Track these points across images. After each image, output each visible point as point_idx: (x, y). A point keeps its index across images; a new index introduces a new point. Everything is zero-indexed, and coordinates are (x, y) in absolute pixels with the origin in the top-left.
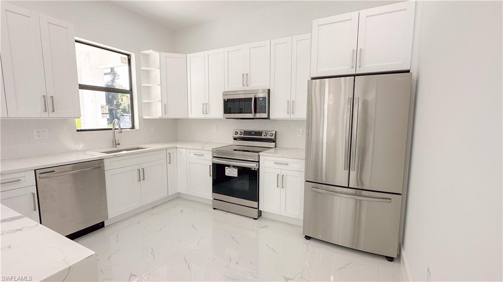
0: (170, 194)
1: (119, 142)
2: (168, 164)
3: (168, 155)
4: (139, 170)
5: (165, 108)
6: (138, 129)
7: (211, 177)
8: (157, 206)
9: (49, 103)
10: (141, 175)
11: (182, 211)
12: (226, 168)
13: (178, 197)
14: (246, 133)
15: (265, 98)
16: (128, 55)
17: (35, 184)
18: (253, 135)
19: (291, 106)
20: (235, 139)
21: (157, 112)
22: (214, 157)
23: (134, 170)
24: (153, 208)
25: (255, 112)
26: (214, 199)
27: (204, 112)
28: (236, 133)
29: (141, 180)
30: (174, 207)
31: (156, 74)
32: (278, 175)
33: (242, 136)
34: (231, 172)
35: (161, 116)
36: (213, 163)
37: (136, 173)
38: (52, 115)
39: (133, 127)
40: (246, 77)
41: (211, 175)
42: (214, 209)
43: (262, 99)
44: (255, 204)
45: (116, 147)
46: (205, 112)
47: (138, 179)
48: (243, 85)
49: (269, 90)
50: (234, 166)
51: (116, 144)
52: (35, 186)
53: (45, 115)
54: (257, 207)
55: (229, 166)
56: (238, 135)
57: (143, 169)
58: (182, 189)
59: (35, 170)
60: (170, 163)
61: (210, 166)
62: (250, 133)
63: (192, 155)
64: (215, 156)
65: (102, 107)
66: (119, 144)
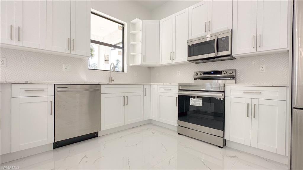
0: (144, 120)
1: (114, 79)
2: (144, 96)
3: (145, 89)
4: (124, 97)
5: (144, 58)
6: (126, 72)
7: (177, 107)
8: (135, 127)
9: (71, 44)
10: (126, 101)
11: (153, 133)
12: (191, 99)
13: (150, 122)
15: (228, 37)
16: (123, 25)
17: (54, 95)
18: (212, 74)
19: (257, 40)
20: (195, 79)
21: (139, 61)
22: (180, 90)
23: (121, 97)
24: (132, 128)
25: (218, 51)
26: (179, 125)
27: (172, 59)
28: (197, 74)
29: (125, 105)
30: (147, 129)
31: (139, 35)
32: (248, 104)
33: (202, 76)
34: (196, 103)
35: (141, 63)
36: (179, 95)
37: (122, 99)
38: (72, 52)
39: (123, 71)
40: (208, 24)
41: (177, 105)
42: (179, 134)
43: (224, 39)
44: (220, 133)
45: (111, 82)
47: (124, 104)
48: (206, 32)
49: (232, 30)
50: (198, 97)
51: (111, 81)
52: (54, 96)
53: (68, 52)
54: (222, 136)
55: (194, 97)
56: (199, 76)
57: (127, 97)
58: (153, 117)
59: (55, 84)
60: (146, 96)
61: (177, 97)
62: (209, 73)
63: (162, 90)
64: (181, 88)
65: (105, 56)
66: (113, 81)
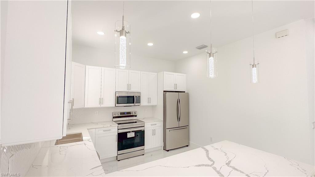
7: (117, 142)
12: (128, 133)
14: (121, 113)
15: (140, 96)
18: (126, 114)
19: (149, 100)
22: (118, 129)
32: (153, 130)
33: (120, 115)
34: (131, 135)
40: (129, 86)
41: (117, 140)
42: (118, 161)
43: (138, 97)
46: (101, 103)
48: (128, 90)
50: (133, 131)
55: (129, 132)
61: (116, 136)
62: (124, 113)
